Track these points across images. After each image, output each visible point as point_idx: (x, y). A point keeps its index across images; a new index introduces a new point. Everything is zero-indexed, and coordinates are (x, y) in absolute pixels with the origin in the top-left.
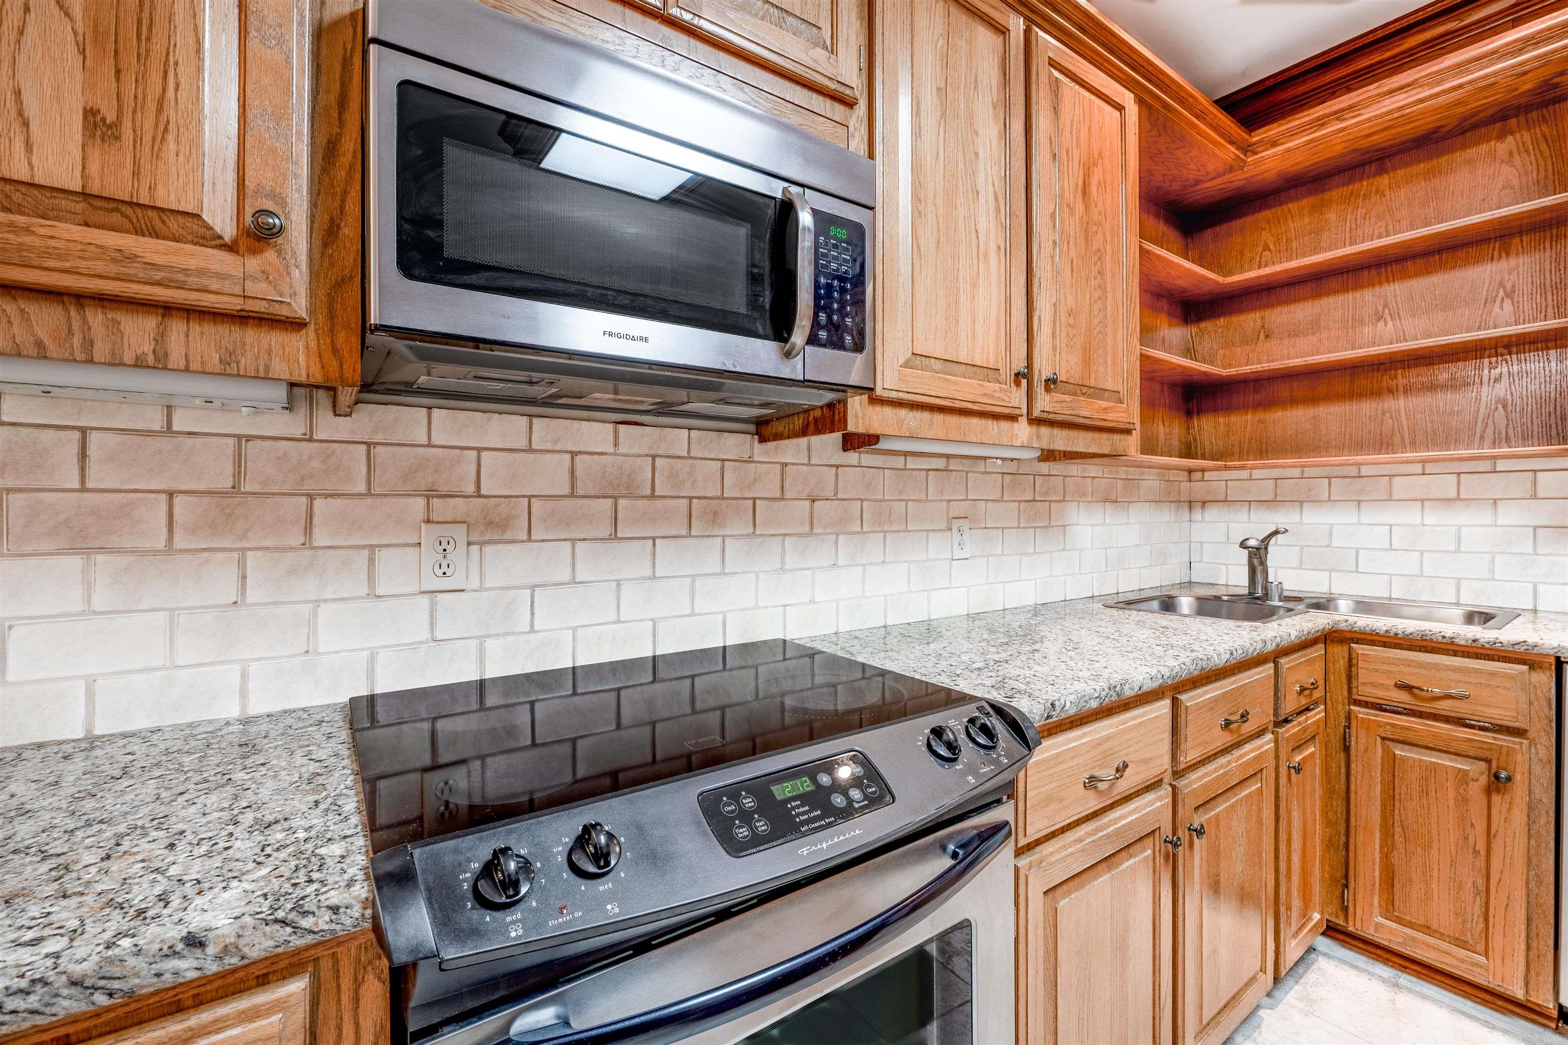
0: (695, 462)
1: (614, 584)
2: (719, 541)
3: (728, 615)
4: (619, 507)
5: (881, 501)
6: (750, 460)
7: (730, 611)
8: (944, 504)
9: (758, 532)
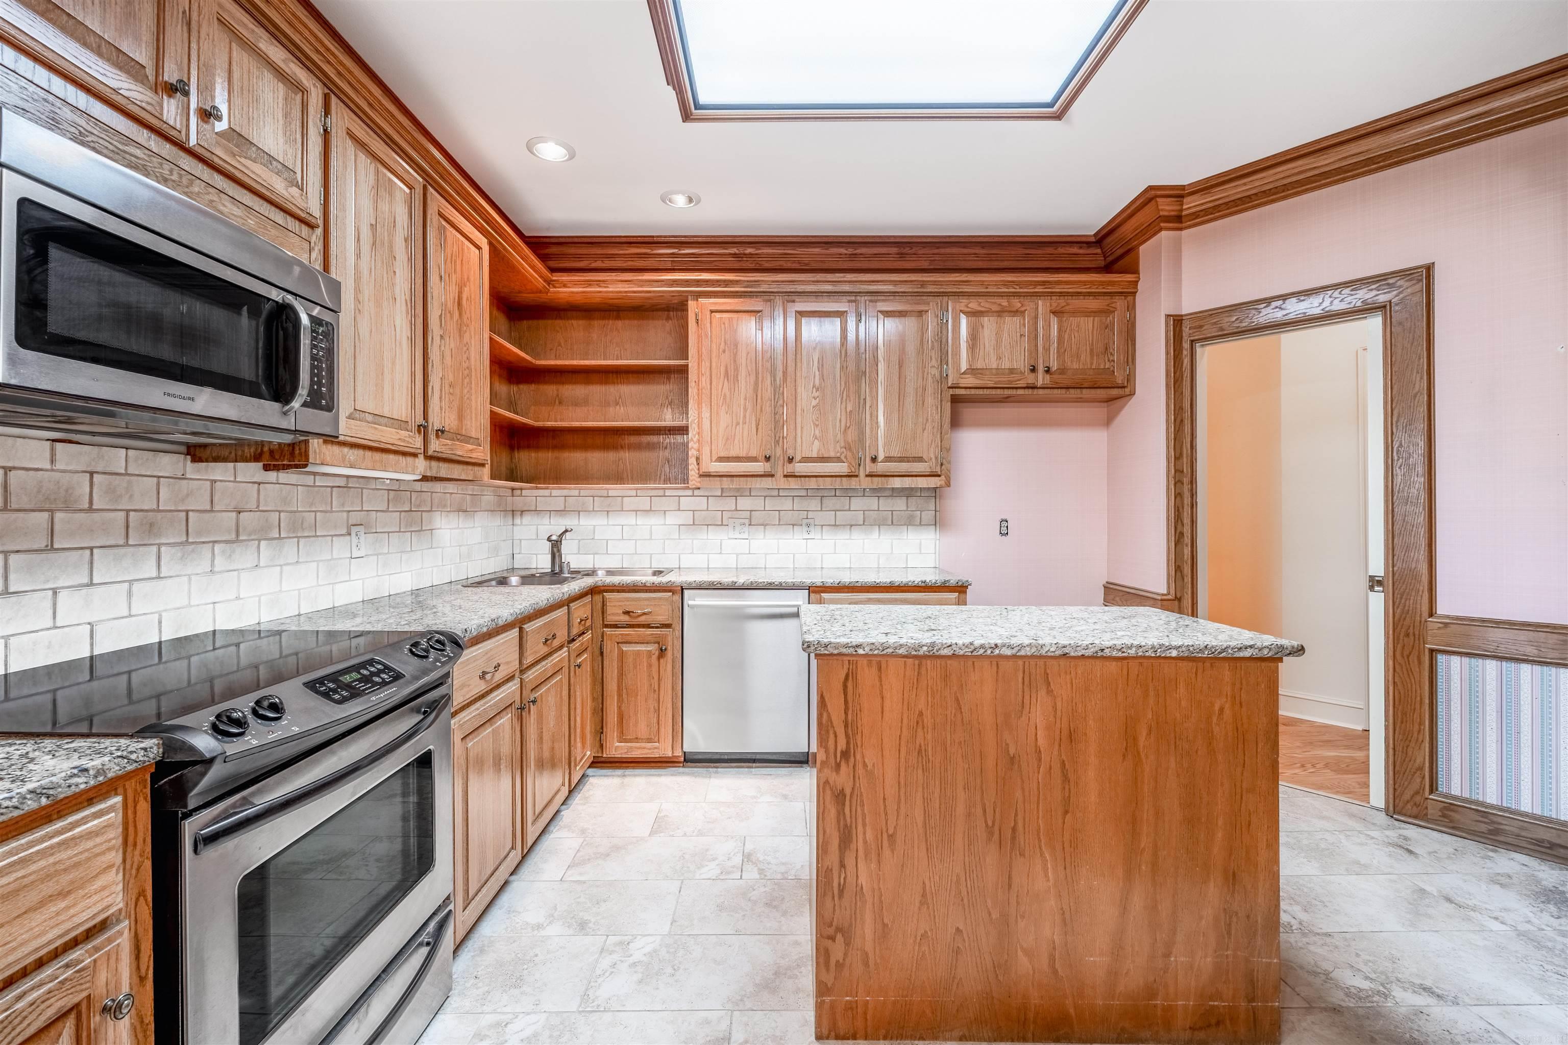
0: (132, 478)
1: (50, 593)
2: (154, 549)
3: (164, 614)
4: (56, 520)
5: (295, 512)
6: (183, 478)
7: (165, 610)
8: (345, 514)
9: (190, 540)
